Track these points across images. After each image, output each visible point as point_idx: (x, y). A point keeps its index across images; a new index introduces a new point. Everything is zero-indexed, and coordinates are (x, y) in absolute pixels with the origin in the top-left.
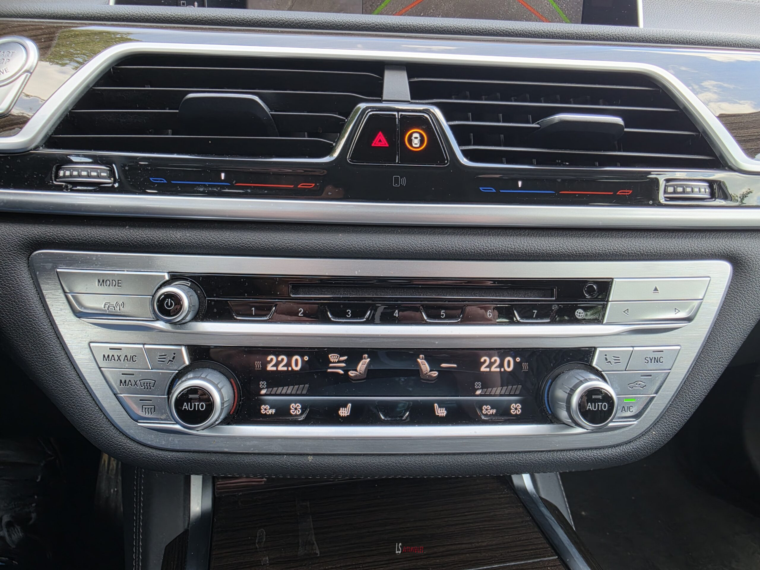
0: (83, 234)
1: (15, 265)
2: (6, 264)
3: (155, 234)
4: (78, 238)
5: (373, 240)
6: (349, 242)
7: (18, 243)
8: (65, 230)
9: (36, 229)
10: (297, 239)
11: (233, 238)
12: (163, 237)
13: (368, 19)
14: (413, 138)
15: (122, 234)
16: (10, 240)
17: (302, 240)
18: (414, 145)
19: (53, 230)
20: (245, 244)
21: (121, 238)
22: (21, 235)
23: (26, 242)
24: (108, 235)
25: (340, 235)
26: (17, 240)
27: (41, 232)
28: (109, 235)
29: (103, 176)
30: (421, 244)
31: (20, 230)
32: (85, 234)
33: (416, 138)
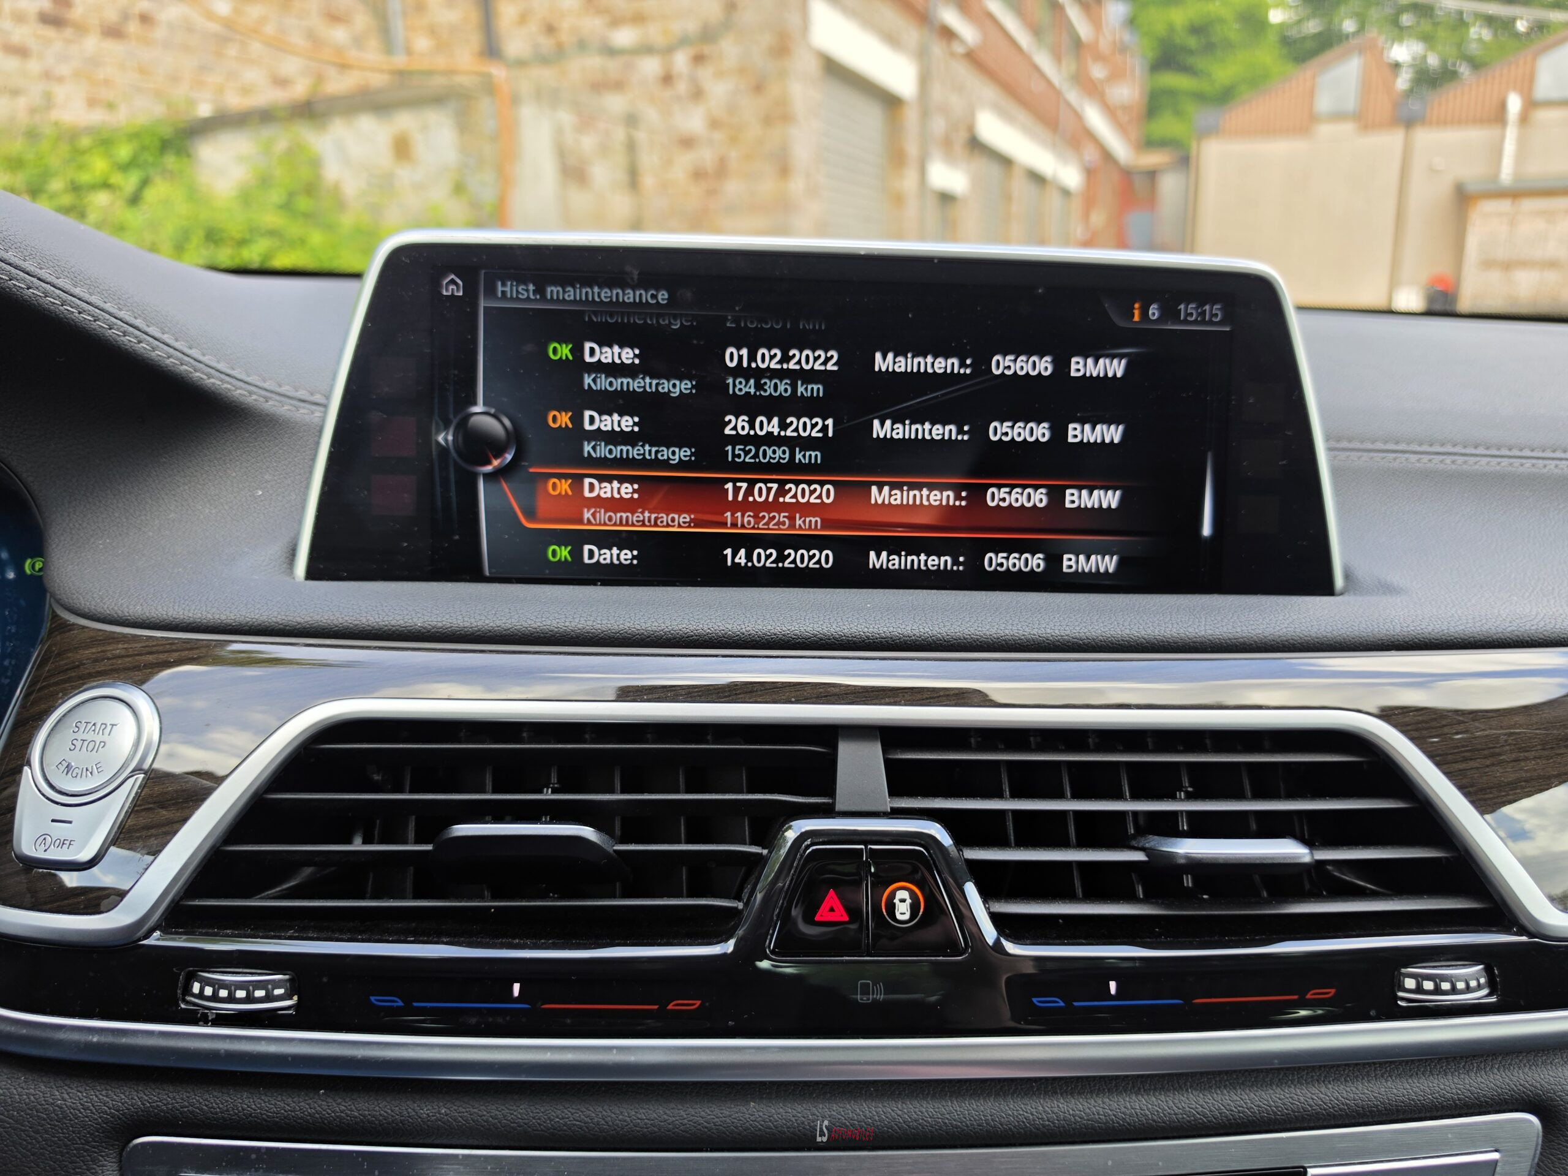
0: (233, 1109)
1: (94, 1171)
2: (77, 1170)
3: (377, 1108)
4: (223, 1117)
5: (819, 1114)
6: (770, 1121)
7: (103, 1127)
8: (197, 1098)
9: (139, 1095)
10: (665, 1116)
11: (534, 1118)
12: (393, 1116)
13: (805, 628)
14: (896, 901)
15: (311, 1108)
16: (87, 1119)
17: (674, 1119)
18: (899, 917)
19: (174, 1098)
20: (559, 1131)
21: (309, 1118)
22: (110, 1108)
23: (118, 1124)
24: (282, 1111)
25: (752, 1104)
26: (100, 1120)
27: (149, 1103)
28: (285, 1111)
29: (278, 996)
30: (915, 1121)
31: (107, 1096)
32: (237, 1109)
33: (903, 901)
